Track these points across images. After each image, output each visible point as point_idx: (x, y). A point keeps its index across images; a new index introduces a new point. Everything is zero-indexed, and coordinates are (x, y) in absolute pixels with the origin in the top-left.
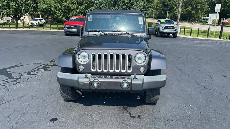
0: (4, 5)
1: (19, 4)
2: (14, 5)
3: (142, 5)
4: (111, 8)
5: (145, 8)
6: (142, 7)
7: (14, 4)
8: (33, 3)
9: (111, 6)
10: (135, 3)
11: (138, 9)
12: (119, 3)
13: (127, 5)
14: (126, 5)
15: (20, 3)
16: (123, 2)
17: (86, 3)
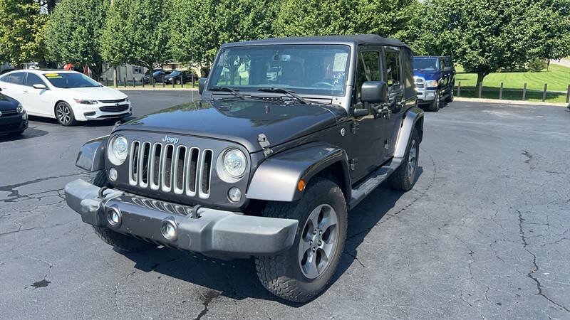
0: (208, 40)
1: (236, 37)
2: (227, 40)
3: (538, 21)
4: (442, 35)
5: (549, 30)
6: (537, 27)
7: (226, 37)
8: (263, 34)
9: (441, 30)
10: (515, 18)
11: (523, 34)
12: (465, 19)
13: (490, 24)
14: (486, 25)
15: (239, 35)
16: (477, 18)
17: (377, 25)
